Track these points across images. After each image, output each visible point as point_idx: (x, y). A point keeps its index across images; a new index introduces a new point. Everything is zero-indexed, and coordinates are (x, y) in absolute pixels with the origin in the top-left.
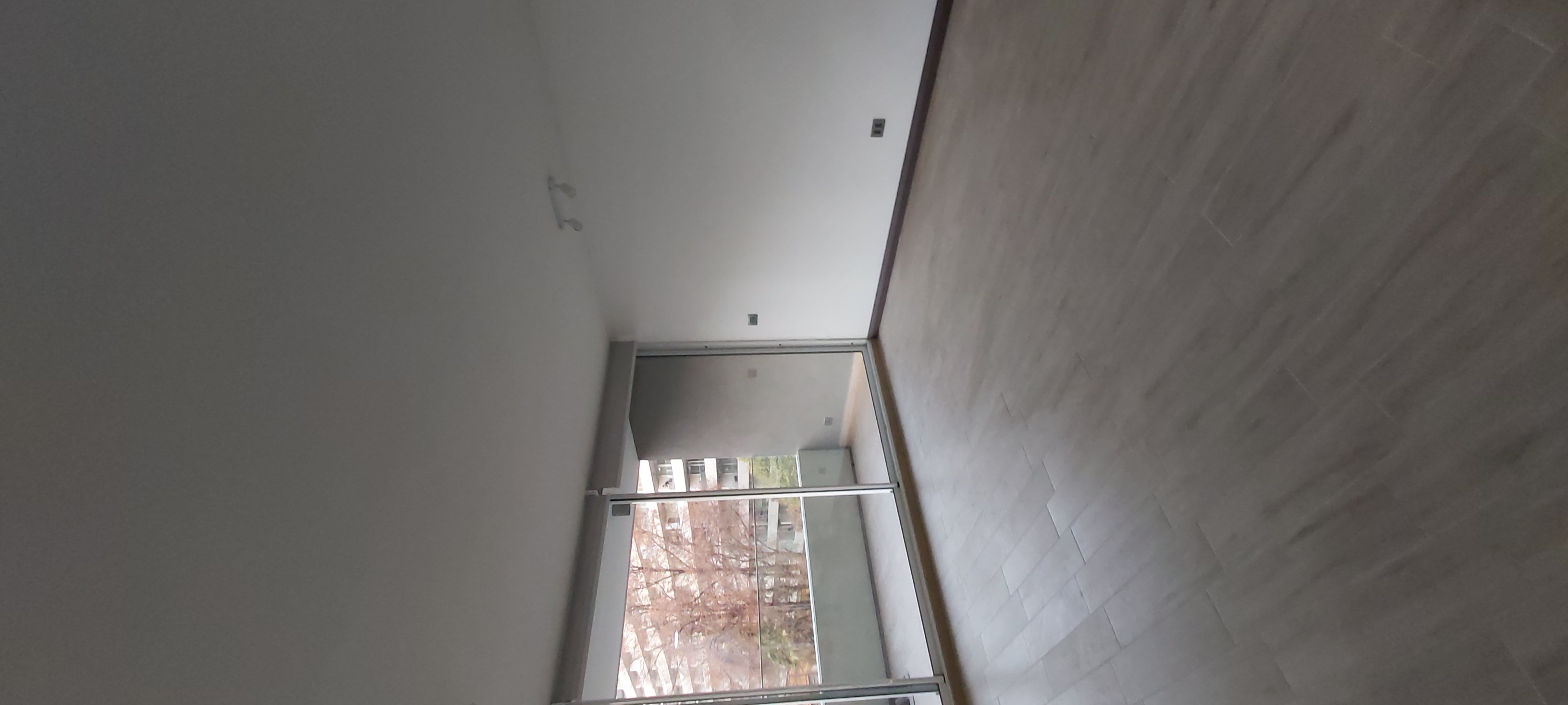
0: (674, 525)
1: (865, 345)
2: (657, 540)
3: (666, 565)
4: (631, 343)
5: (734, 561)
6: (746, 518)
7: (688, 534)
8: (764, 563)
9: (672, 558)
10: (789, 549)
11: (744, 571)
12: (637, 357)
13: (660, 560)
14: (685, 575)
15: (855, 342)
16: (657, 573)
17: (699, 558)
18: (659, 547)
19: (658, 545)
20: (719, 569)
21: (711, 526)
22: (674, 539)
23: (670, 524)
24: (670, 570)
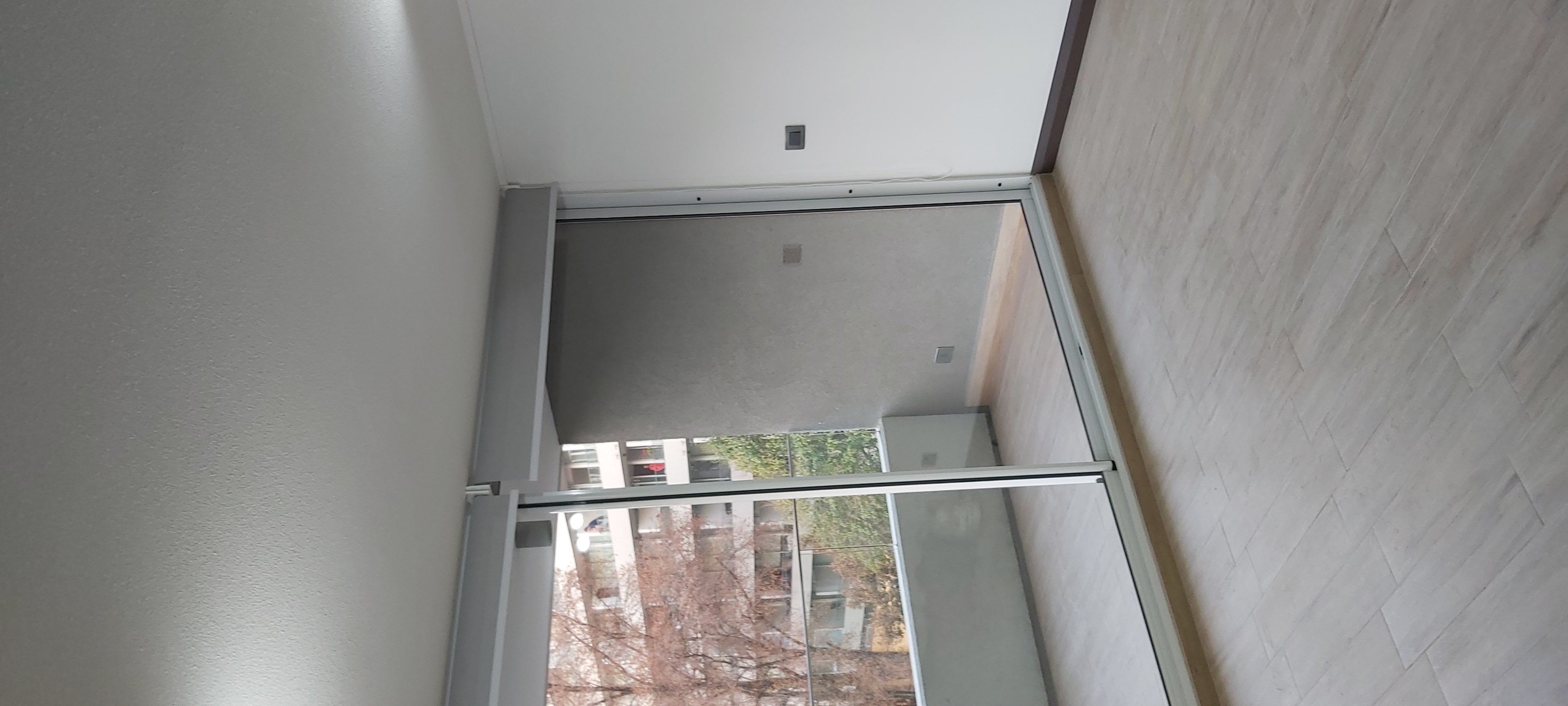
0: (610, 602)
1: (1028, 188)
2: (576, 630)
3: (594, 679)
4: (544, 191)
5: (727, 668)
6: (750, 585)
7: (637, 618)
8: (788, 671)
9: (605, 667)
10: (835, 644)
11: (747, 687)
12: (557, 221)
13: (582, 669)
14: (634, 699)
15: (1006, 182)
16: (578, 695)
17: (661, 663)
18: (581, 644)
19: (580, 640)
20: (699, 685)
21: (682, 600)
22: (610, 626)
23: (602, 599)
24: (603, 689)
